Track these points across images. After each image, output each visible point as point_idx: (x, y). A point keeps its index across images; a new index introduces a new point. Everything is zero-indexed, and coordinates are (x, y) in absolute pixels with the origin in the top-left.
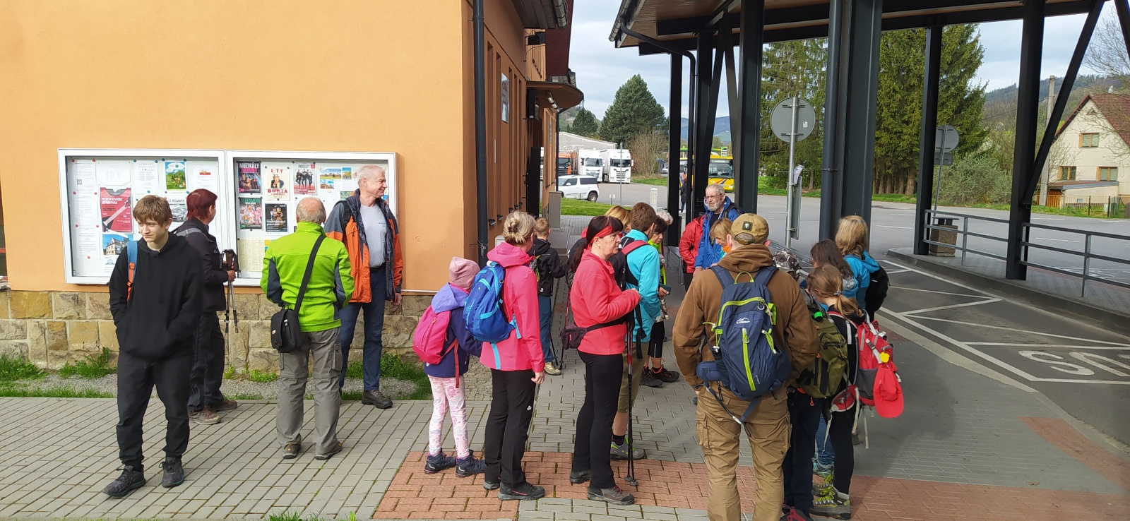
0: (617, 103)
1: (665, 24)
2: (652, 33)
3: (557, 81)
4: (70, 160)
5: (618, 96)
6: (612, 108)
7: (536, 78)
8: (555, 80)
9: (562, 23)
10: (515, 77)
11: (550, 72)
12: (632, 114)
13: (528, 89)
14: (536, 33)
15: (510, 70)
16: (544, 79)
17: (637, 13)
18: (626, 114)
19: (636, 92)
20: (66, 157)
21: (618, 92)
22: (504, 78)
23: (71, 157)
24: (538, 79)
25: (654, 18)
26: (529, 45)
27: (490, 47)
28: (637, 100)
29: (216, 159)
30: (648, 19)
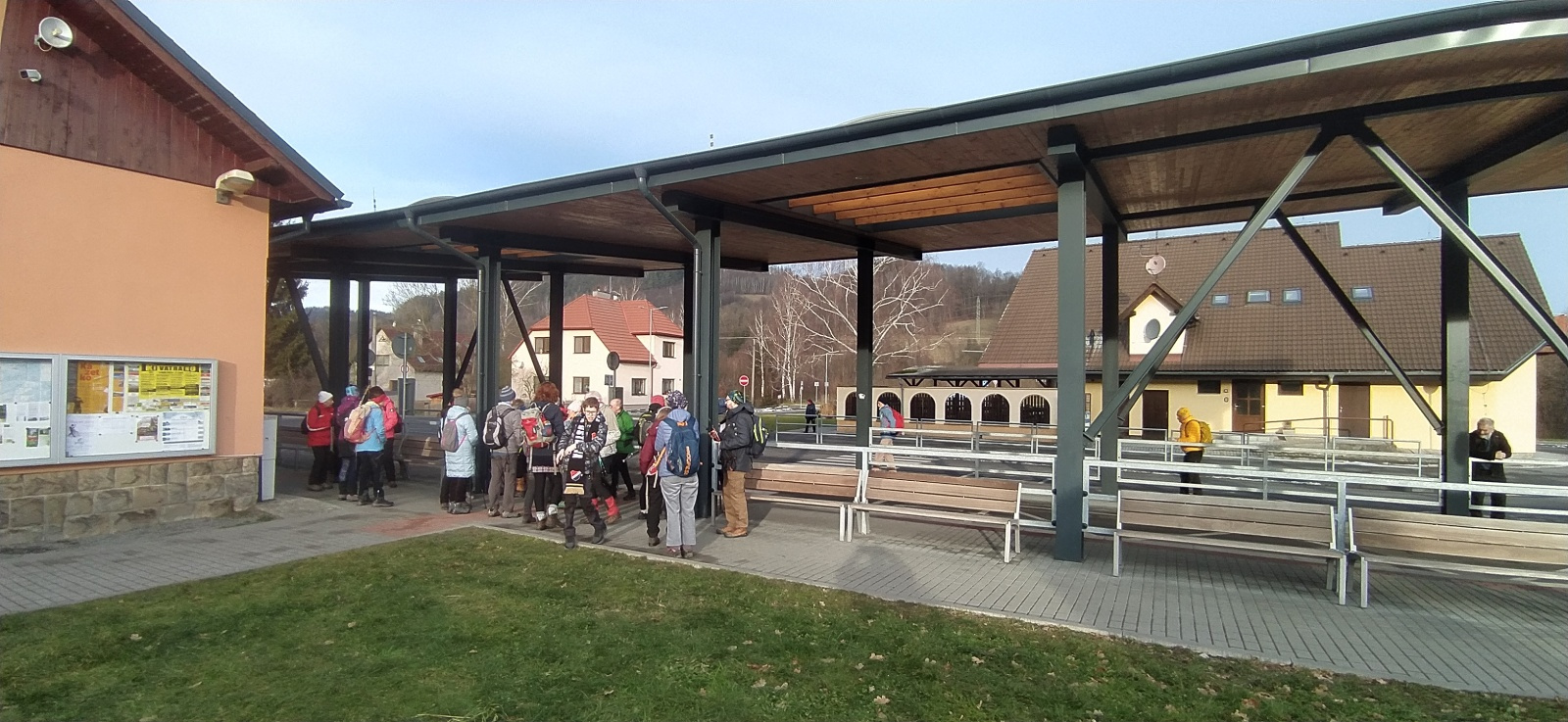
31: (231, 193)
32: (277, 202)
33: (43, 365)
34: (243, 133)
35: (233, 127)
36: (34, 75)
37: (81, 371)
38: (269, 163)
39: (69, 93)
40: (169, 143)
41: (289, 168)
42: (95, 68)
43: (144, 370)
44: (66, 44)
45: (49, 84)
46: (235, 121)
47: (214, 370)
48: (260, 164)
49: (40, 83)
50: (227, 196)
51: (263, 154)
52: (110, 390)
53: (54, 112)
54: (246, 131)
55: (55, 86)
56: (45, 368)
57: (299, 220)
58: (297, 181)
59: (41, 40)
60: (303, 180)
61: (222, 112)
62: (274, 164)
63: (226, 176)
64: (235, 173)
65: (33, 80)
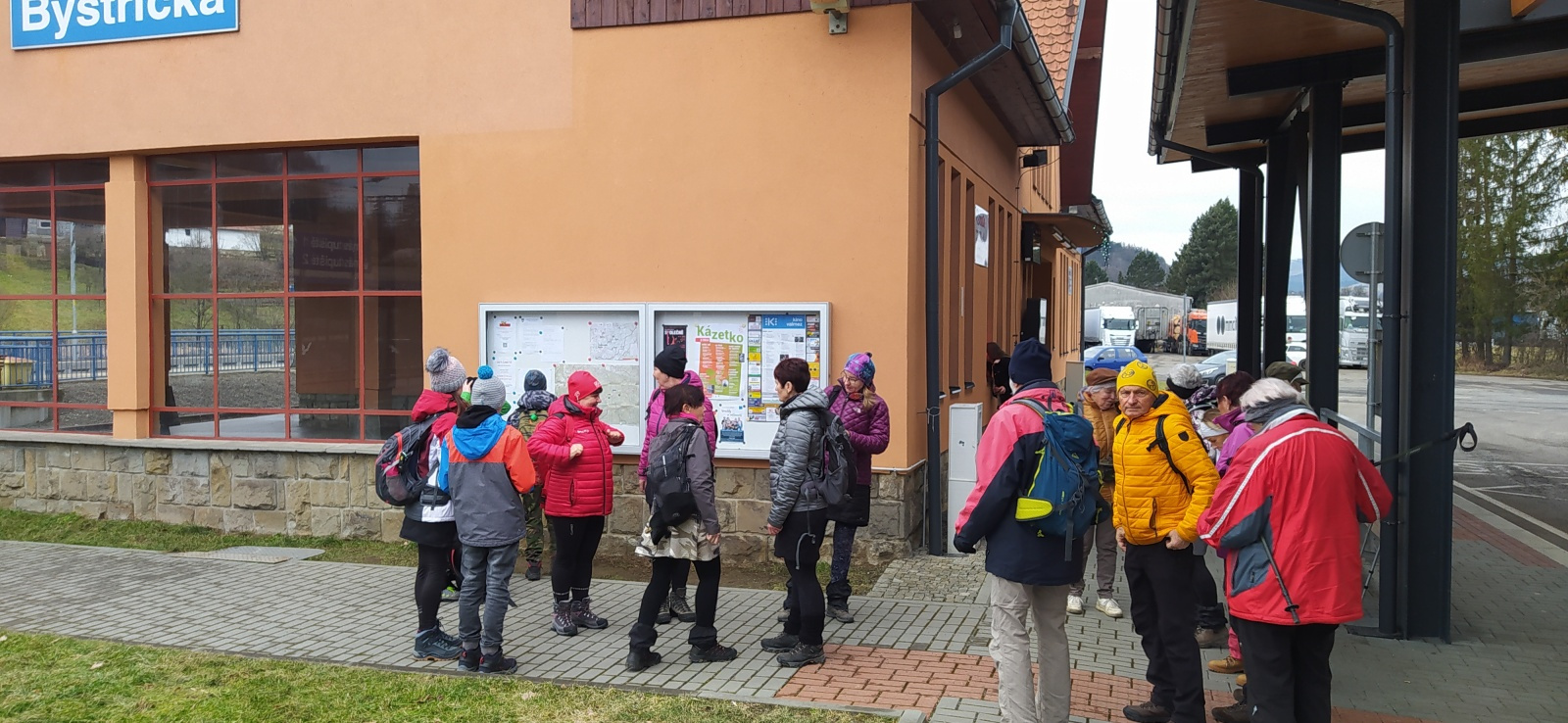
0: (1192, 240)
1: (1217, 131)
2: (1201, 143)
3: (1076, 212)
4: (489, 314)
5: (1194, 229)
6: (1185, 247)
7: (1039, 208)
8: (1073, 210)
9: (1067, 137)
10: (1001, 209)
11: (1065, 201)
12: (1217, 254)
13: (1024, 224)
14: (1034, 151)
15: (991, 201)
16: (1056, 209)
17: (1172, 119)
18: (1207, 255)
19: (1223, 223)
20: (487, 312)
21: (1194, 225)
22: (979, 211)
23: (492, 312)
24: (1045, 210)
25: (1203, 123)
26: (1025, 166)
27: (955, 174)
28: (1223, 235)
29: (636, 313)
30: (1193, 125)
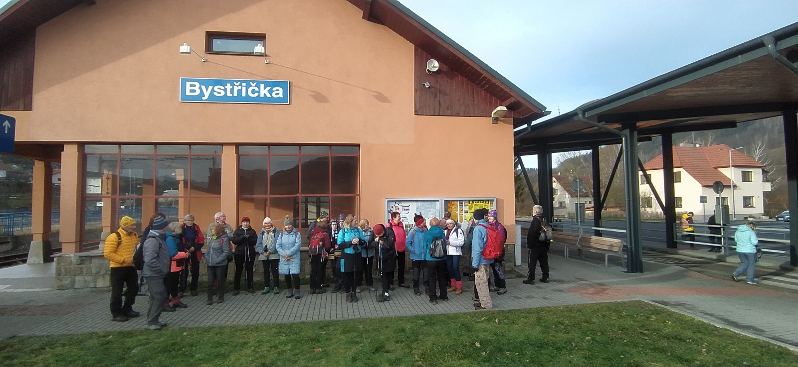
31: (498, 118)
32: (516, 118)
33: (437, 202)
34: (501, 88)
35: (498, 87)
36: (427, 84)
37: (449, 205)
38: (512, 100)
39: (439, 89)
40: (474, 101)
41: (522, 101)
42: (447, 76)
43: (469, 203)
44: (436, 69)
45: (433, 87)
46: (498, 83)
47: (495, 202)
48: (508, 102)
49: (429, 87)
50: (496, 120)
51: (510, 96)
52: (458, 213)
53: (435, 98)
54: (502, 87)
55: (434, 88)
56: (437, 203)
57: (525, 126)
58: (525, 105)
59: (428, 70)
60: (527, 105)
61: (493, 81)
62: (515, 100)
63: (495, 111)
64: (499, 108)
65: (427, 87)
